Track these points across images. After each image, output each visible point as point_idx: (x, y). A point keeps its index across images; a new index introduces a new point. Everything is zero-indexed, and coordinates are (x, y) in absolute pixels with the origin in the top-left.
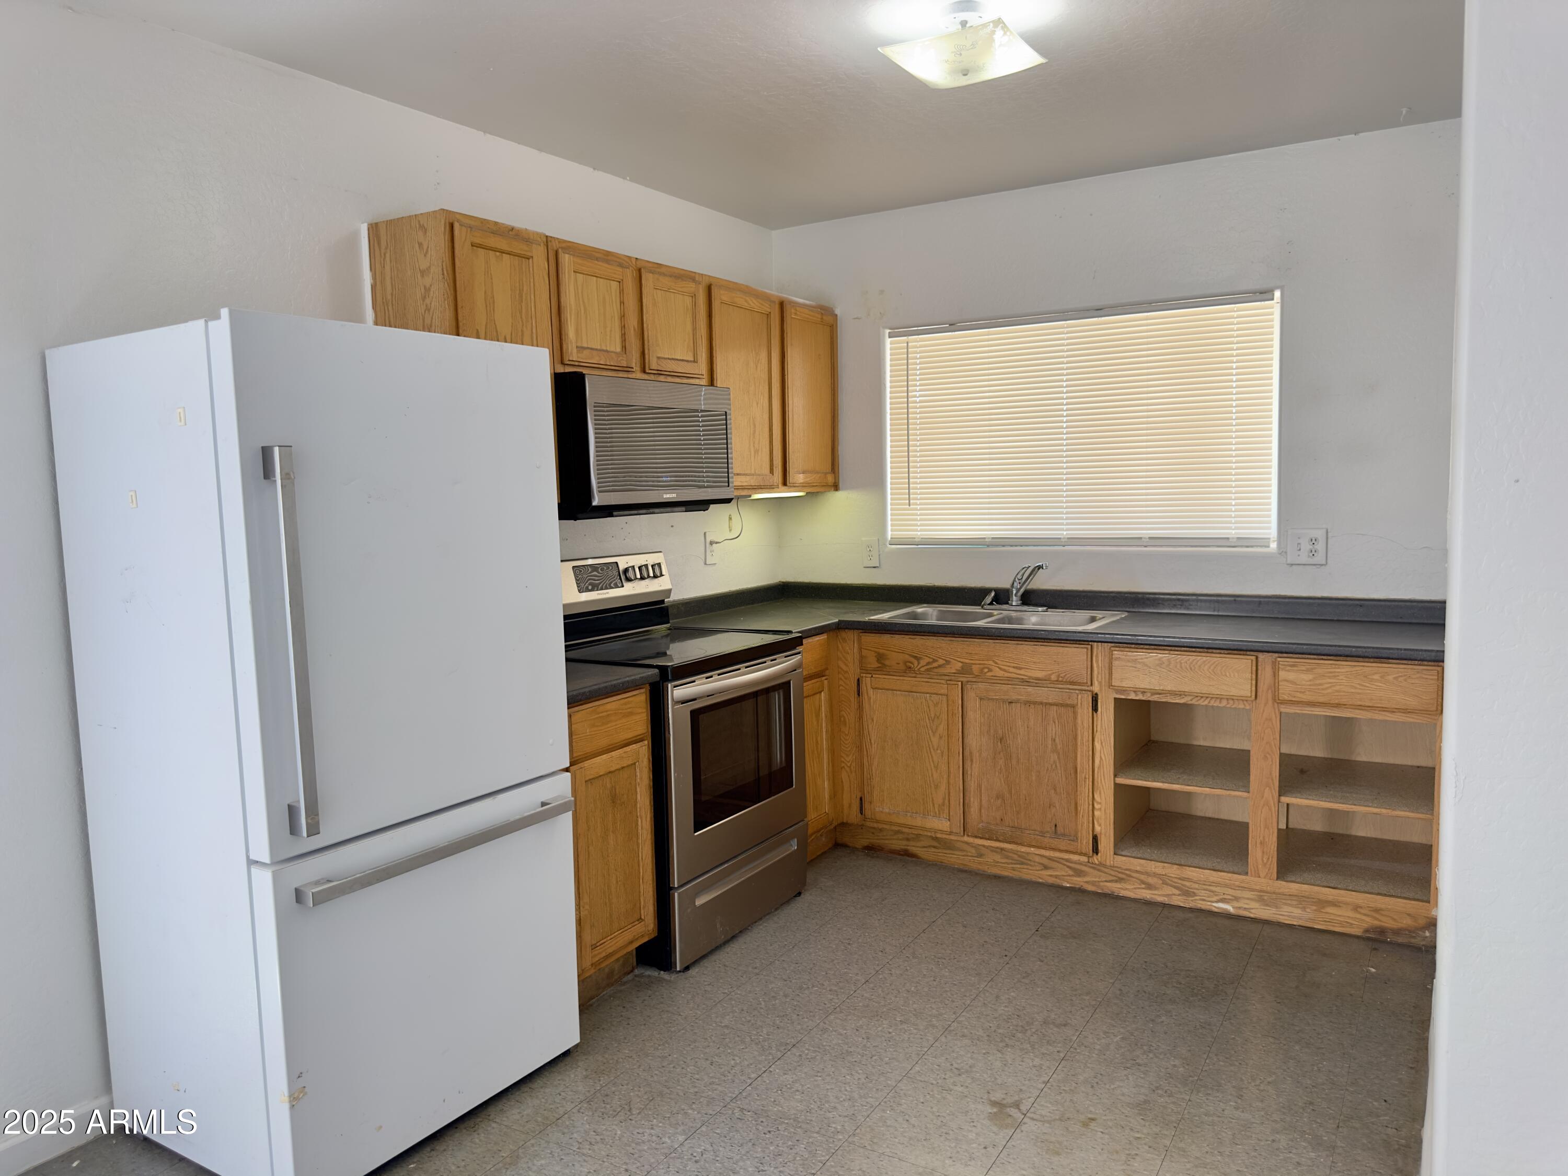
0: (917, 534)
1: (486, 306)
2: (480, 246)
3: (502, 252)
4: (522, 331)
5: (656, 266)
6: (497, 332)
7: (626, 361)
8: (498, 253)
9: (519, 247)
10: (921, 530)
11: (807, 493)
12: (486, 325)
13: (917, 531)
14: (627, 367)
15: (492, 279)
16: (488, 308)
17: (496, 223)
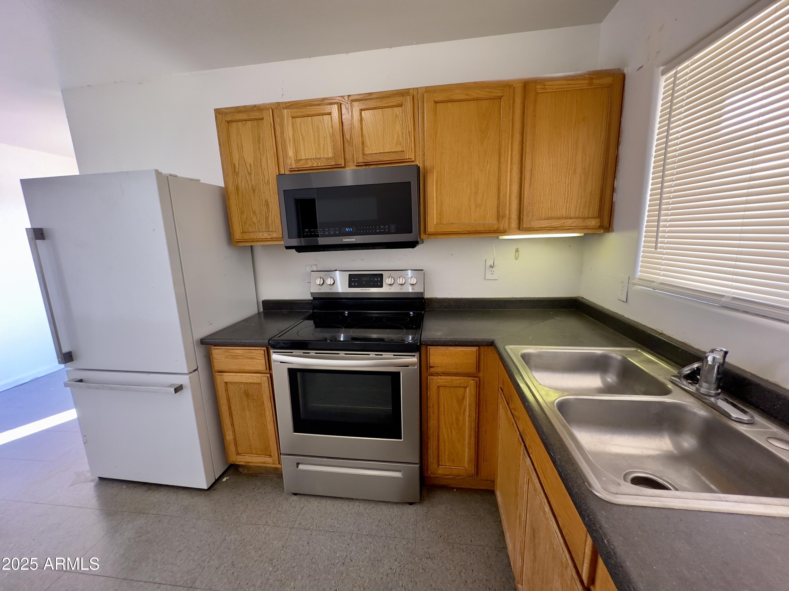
0: (659, 279)
1: (238, 151)
2: (232, 121)
3: (246, 120)
4: (260, 159)
5: (367, 95)
6: (245, 162)
7: (335, 161)
8: (244, 122)
9: (256, 115)
10: (663, 275)
11: (584, 234)
12: (239, 160)
13: (659, 275)
14: (335, 165)
15: (241, 136)
16: (239, 151)
17: (245, 106)
